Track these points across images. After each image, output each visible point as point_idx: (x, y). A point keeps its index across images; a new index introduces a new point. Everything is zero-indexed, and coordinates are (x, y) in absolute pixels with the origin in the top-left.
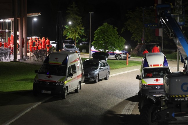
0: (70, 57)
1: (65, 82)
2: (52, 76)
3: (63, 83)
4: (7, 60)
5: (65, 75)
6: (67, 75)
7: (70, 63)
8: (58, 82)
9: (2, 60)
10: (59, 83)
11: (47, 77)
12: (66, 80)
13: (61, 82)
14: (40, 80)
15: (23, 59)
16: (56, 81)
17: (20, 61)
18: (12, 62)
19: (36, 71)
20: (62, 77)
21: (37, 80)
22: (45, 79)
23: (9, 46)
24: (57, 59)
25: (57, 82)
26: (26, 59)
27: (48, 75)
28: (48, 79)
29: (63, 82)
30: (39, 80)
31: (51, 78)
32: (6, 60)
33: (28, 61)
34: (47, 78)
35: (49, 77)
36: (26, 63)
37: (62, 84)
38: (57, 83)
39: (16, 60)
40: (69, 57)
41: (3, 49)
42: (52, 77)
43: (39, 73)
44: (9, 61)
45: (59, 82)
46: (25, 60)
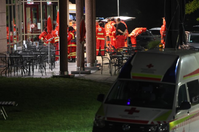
0: (185, 63)
1: (172, 123)
2: (138, 108)
3: (167, 125)
4: (44, 74)
5: (170, 106)
6: (176, 105)
7: (184, 77)
8: (152, 125)
9: (31, 74)
10: (156, 125)
11: (126, 110)
12: (174, 118)
13: (159, 123)
14: (108, 118)
15: (84, 70)
16: (147, 122)
17: (76, 75)
18: (55, 78)
19: (101, 98)
20: (163, 111)
21: (101, 118)
22: (120, 117)
23: (50, 40)
24: (152, 68)
25: (149, 123)
26: (92, 72)
27: (129, 108)
28: (129, 117)
29: (165, 122)
30: (106, 119)
31: (135, 114)
32: (41, 74)
33: (95, 75)
34: (127, 113)
35: (131, 112)
36: (90, 81)
37: (162, 129)
38: (150, 126)
39: (66, 73)
40: (182, 62)
41: (37, 46)
42: (138, 112)
43: (107, 102)
44: (49, 76)
45: (156, 123)
46: (89, 73)
